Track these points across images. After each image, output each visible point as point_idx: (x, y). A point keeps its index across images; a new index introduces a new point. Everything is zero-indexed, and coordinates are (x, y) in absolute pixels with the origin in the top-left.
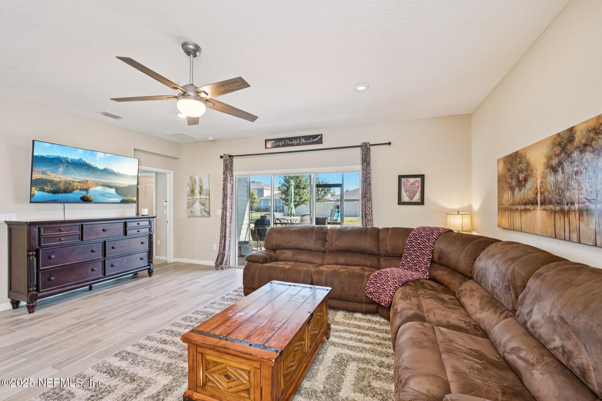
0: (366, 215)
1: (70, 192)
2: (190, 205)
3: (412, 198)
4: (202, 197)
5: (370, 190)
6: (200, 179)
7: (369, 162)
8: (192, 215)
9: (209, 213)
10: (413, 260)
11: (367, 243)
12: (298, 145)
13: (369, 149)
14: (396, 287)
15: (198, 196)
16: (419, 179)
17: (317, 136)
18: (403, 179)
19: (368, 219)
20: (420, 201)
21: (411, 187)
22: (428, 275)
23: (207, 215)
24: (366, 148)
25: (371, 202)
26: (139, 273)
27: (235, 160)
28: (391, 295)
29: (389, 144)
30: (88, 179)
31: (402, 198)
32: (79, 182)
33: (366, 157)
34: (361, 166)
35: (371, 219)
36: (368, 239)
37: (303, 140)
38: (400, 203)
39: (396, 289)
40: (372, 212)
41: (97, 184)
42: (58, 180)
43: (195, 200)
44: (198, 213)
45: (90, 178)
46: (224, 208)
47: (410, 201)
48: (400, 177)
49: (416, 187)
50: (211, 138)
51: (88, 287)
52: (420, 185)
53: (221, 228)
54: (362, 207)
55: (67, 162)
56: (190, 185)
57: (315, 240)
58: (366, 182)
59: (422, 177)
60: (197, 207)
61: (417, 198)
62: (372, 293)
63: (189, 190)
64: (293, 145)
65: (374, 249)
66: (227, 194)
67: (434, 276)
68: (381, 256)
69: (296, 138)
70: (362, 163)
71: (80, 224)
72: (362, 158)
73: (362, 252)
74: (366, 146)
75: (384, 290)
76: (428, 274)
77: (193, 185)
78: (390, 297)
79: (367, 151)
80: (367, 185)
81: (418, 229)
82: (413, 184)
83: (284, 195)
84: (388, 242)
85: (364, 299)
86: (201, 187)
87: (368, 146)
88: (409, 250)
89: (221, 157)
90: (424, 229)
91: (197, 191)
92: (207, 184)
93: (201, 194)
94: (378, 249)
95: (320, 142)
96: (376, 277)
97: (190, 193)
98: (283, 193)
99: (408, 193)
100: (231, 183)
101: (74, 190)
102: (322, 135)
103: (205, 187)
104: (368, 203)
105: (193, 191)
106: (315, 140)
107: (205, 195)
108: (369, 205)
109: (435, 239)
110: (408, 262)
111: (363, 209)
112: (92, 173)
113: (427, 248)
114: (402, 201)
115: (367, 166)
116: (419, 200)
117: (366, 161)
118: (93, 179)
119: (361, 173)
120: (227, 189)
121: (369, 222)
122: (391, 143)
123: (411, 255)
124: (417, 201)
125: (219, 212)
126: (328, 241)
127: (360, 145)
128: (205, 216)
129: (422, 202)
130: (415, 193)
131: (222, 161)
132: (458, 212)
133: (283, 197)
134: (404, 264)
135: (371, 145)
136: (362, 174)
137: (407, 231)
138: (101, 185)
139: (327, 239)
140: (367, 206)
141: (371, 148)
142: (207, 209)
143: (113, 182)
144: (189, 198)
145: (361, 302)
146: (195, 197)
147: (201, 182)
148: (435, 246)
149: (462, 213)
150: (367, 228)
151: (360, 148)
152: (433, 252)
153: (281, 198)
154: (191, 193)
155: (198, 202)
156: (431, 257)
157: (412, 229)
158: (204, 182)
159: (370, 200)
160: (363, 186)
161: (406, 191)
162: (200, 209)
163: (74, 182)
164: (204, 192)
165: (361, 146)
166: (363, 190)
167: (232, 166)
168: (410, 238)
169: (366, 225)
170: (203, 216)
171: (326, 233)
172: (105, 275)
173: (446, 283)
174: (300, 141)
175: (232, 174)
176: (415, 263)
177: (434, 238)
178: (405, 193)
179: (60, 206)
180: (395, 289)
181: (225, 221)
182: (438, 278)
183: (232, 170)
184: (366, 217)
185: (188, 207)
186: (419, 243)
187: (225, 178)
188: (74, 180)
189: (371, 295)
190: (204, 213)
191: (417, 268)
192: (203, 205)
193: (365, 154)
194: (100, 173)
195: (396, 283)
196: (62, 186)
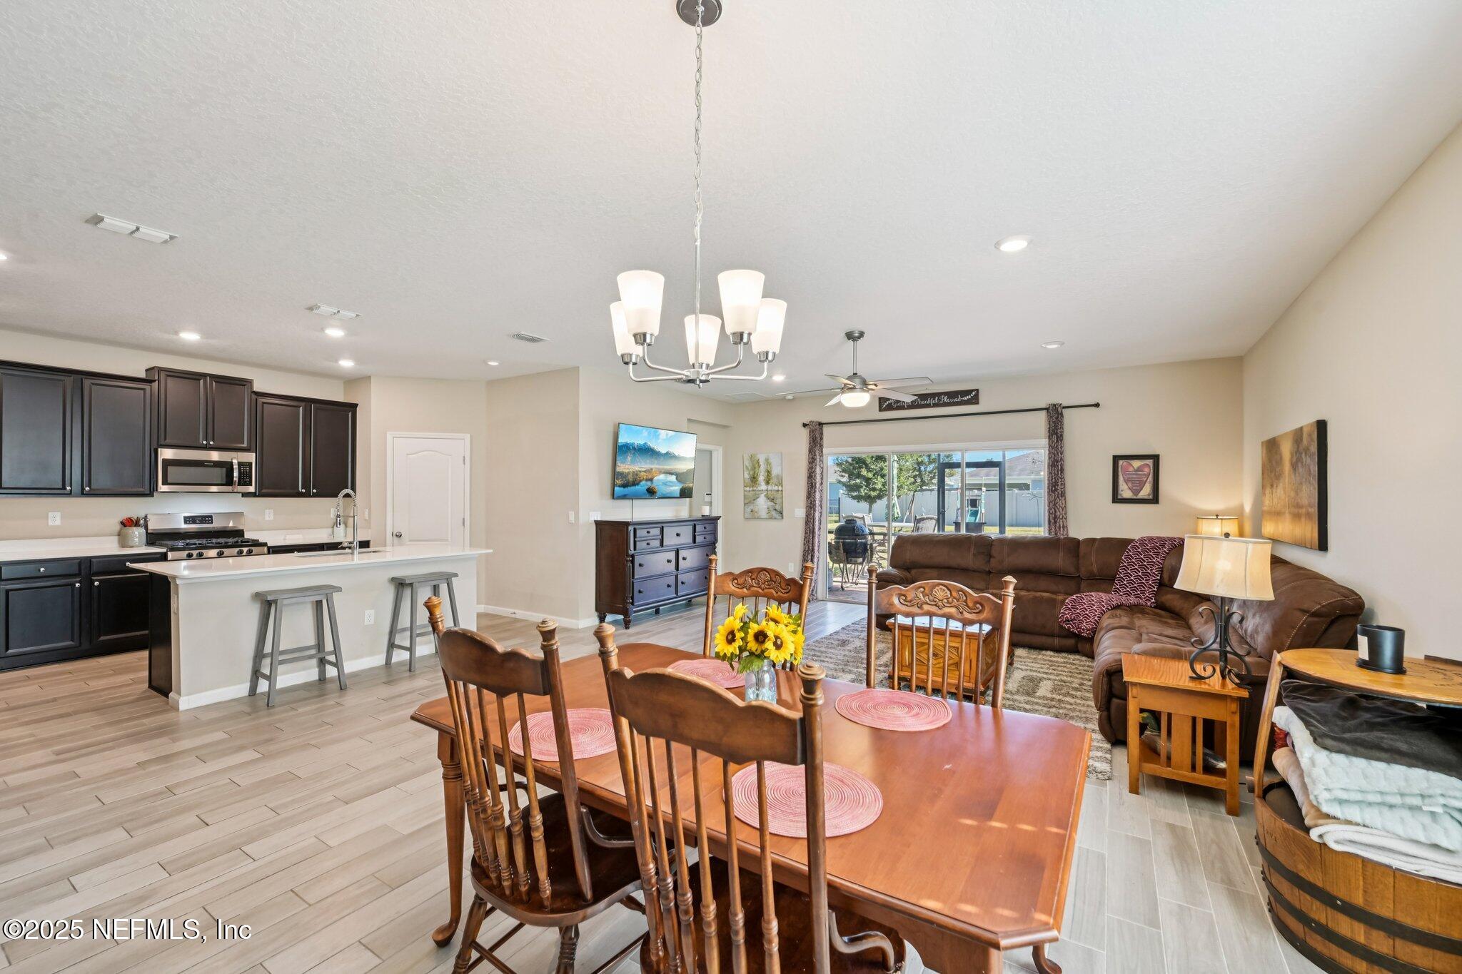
0: (1056, 516)
1: (638, 484)
2: (750, 501)
3: (1136, 492)
4: (770, 488)
5: (1063, 479)
6: (767, 460)
7: (1061, 435)
8: (753, 516)
9: (781, 513)
10: (1131, 582)
11: (1060, 561)
12: (936, 405)
13: (1062, 414)
14: (1103, 610)
15: (763, 487)
16: (1150, 462)
17: (969, 392)
18: (1121, 462)
19: (1060, 525)
20: (1151, 497)
21: (1136, 474)
22: (1153, 603)
23: (777, 516)
24: (1055, 415)
25: (1065, 499)
26: (693, 600)
27: (826, 429)
28: (1096, 620)
29: (1097, 405)
30: (652, 467)
31: (1120, 492)
32: (645, 472)
33: (1056, 426)
34: (1047, 440)
35: (1065, 525)
36: (1061, 554)
37: (945, 399)
38: (1116, 499)
39: (1103, 613)
40: (1066, 514)
41: (661, 472)
42: (627, 471)
43: (757, 493)
44: (763, 514)
45: (654, 465)
46: (811, 507)
47: (1135, 497)
48: (1116, 459)
49: (1145, 474)
50: (790, 397)
51: (654, 609)
52: (1152, 471)
53: (805, 537)
54: (1049, 507)
55: (634, 448)
56: (750, 468)
57: (974, 555)
58: (1056, 465)
59: (1156, 458)
60: (762, 503)
61: (1146, 492)
62: (1069, 621)
63: (747, 476)
64: (928, 406)
65: (1072, 570)
66: (815, 483)
67: (1162, 602)
68: (1082, 579)
69: (933, 395)
70: (1049, 437)
71: (660, 525)
72: (1049, 428)
73: (1051, 574)
74: (1056, 409)
75: (1086, 617)
76: (1153, 601)
77: (755, 468)
78: (1094, 623)
79: (1057, 418)
80: (1058, 472)
81: (1142, 540)
82: (1139, 469)
83: (847, 475)
84: (1093, 559)
85: (1057, 630)
86: (768, 472)
87: (1060, 410)
88: (1125, 568)
89: (805, 425)
90: (1151, 539)
91: (761, 478)
92: (780, 468)
93: (768, 483)
94: (1078, 569)
95: (975, 401)
96: (1074, 601)
97: (748, 481)
98: (844, 471)
99: (1130, 485)
100: (820, 466)
101: (641, 481)
102: (977, 390)
103: (775, 472)
104: (1060, 500)
105: (754, 479)
106: (965, 398)
107: (776, 485)
108: (1061, 503)
109: (1166, 553)
110: (1124, 586)
111: (1050, 509)
112: (656, 458)
113: (1153, 565)
114: (1119, 497)
115: (1057, 441)
116: (1149, 495)
117: (1056, 433)
118: (657, 466)
119: (1047, 452)
120: (815, 476)
121: (1062, 529)
122: (1099, 405)
123: (1128, 575)
124: (1146, 497)
125: (801, 513)
126: (994, 557)
127: (1044, 406)
128: (775, 518)
129: (1155, 499)
130: (1142, 485)
131: (805, 432)
132: (1217, 516)
133: (845, 479)
134: (1117, 588)
135: (1064, 407)
136: (1050, 453)
137: (1124, 543)
138: (664, 473)
139: (993, 552)
140: (1057, 505)
141: (1066, 412)
142: (778, 507)
143: (672, 467)
144: (748, 489)
145: (1052, 635)
146: (759, 488)
147: (767, 461)
148: (1166, 562)
149: (1221, 517)
150: (1059, 539)
151: (1045, 412)
152: (1162, 571)
153: (840, 482)
154: (752, 482)
155: (763, 495)
156: (1159, 578)
157: (1132, 541)
158: (772, 464)
159: (1063, 495)
160: (1050, 473)
161: (1126, 481)
163: (640, 472)
164: (773, 481)
165: (1047, 409)
166: (1050, 478)
167: (821, 439)
168: (1128, 553)
169: (1056, 534)
170: (771, 518)
171: (992, 545)
172: (677, 593)
173: (1177, 609)
174: (939, 400)
175: (822, 452)
176: (1135, 587)
177: (1165, 551)
178: (1124, 483)
179: (627, 503)
180: (1101, 613)
181: (813, 526)
182: (1168, 604)
183: (821, 446)
184: (1055, 522)
185: (745, 504)
186: (1141, 558)
187: (813, 458)
188: (640, 469)
189: (1067, 624)
190: (774, 513)
191: (1138, 594)
192: (772, 500)
193: (1053, 422)
194: (662, 458)
195: (1104, 607)
196: (630, 478)
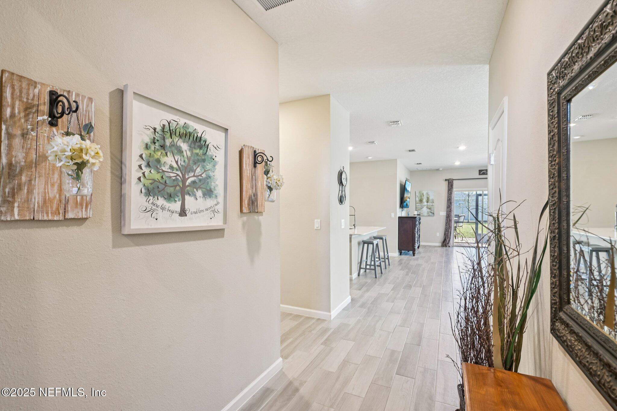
4: (428, 204)
9: (434, 214)
15: (426, 204)
23: (432, 215)
27: (455, 182)
43: (423, 206)
44: (426, 214)
50: (441, 169)
56: (419, 196)
63: (417, 199)
77: (421, 196)
86: (428, 198)
89: (445, 180)
91: (425, 200)
92: (433, 196)
93: (427, 202)
103: (431, 198)
105: (421, 201)
107: (431, 203)
125: (443, 213)
131: (445, 183)
142: (432, 211)
144: (418, 204)
146: (423, 204)
147: (427, 193)
155: (425, 207)
158: (430, 195)
162: (427, 211)
164: (430, 201)
167: (453, 185)
170: (429, 216)
175: (453, 190)
183: (452, 188)
190: (430, 214)
192: (430, 209)
